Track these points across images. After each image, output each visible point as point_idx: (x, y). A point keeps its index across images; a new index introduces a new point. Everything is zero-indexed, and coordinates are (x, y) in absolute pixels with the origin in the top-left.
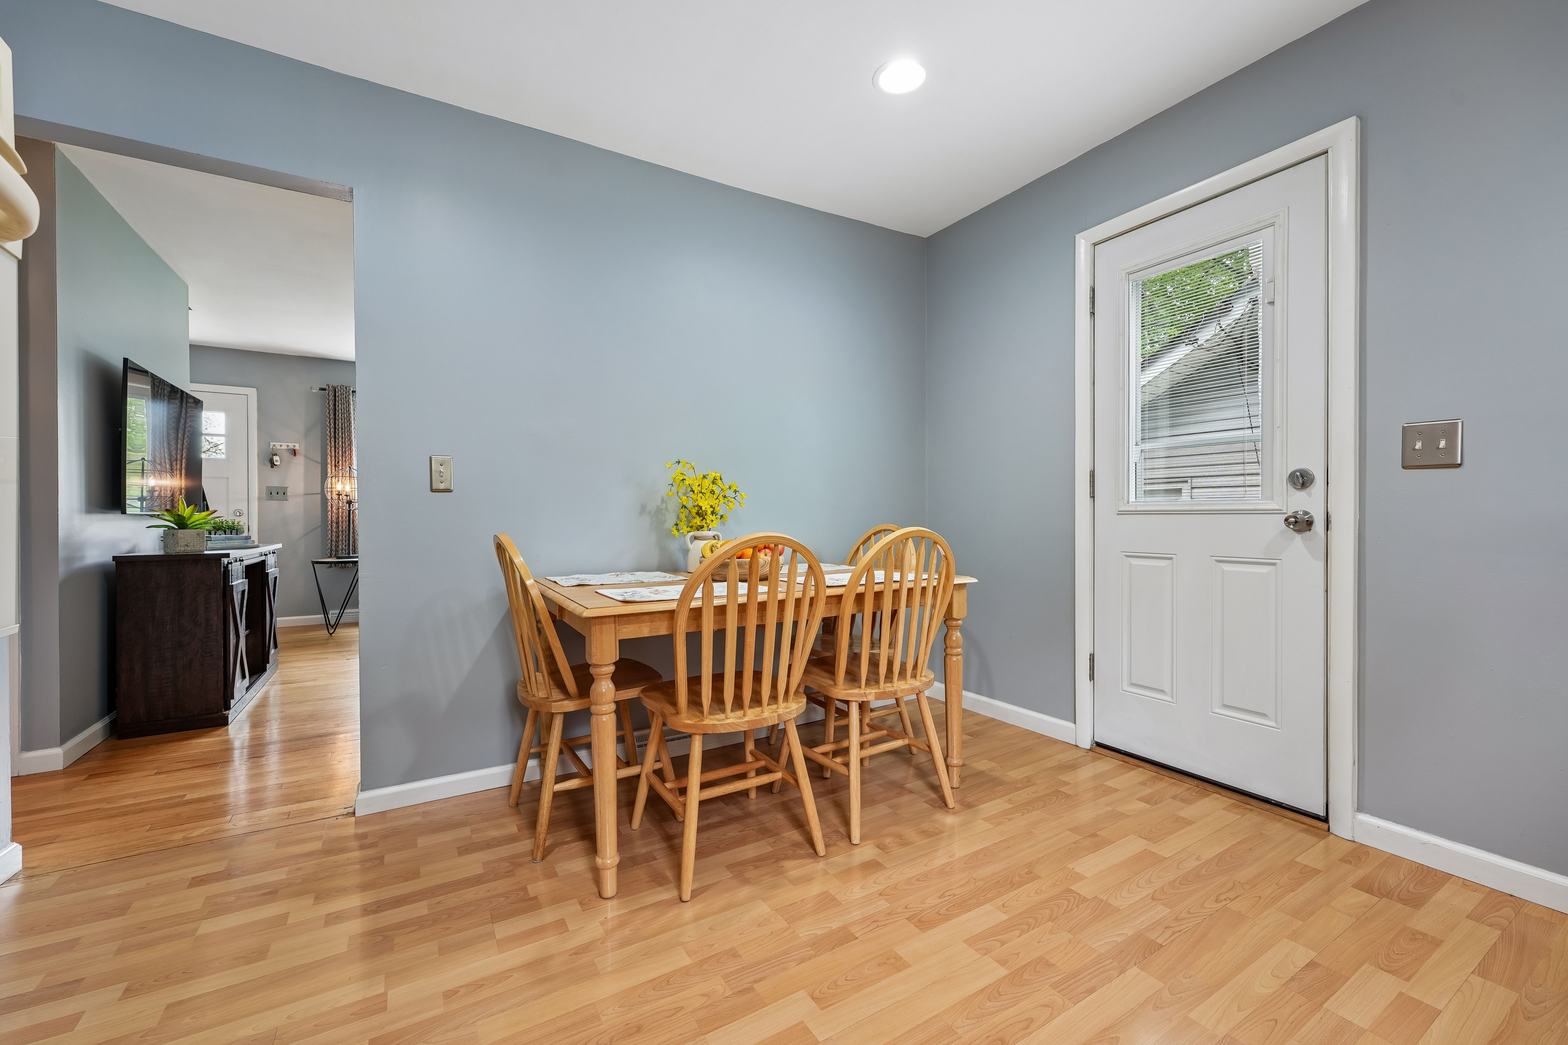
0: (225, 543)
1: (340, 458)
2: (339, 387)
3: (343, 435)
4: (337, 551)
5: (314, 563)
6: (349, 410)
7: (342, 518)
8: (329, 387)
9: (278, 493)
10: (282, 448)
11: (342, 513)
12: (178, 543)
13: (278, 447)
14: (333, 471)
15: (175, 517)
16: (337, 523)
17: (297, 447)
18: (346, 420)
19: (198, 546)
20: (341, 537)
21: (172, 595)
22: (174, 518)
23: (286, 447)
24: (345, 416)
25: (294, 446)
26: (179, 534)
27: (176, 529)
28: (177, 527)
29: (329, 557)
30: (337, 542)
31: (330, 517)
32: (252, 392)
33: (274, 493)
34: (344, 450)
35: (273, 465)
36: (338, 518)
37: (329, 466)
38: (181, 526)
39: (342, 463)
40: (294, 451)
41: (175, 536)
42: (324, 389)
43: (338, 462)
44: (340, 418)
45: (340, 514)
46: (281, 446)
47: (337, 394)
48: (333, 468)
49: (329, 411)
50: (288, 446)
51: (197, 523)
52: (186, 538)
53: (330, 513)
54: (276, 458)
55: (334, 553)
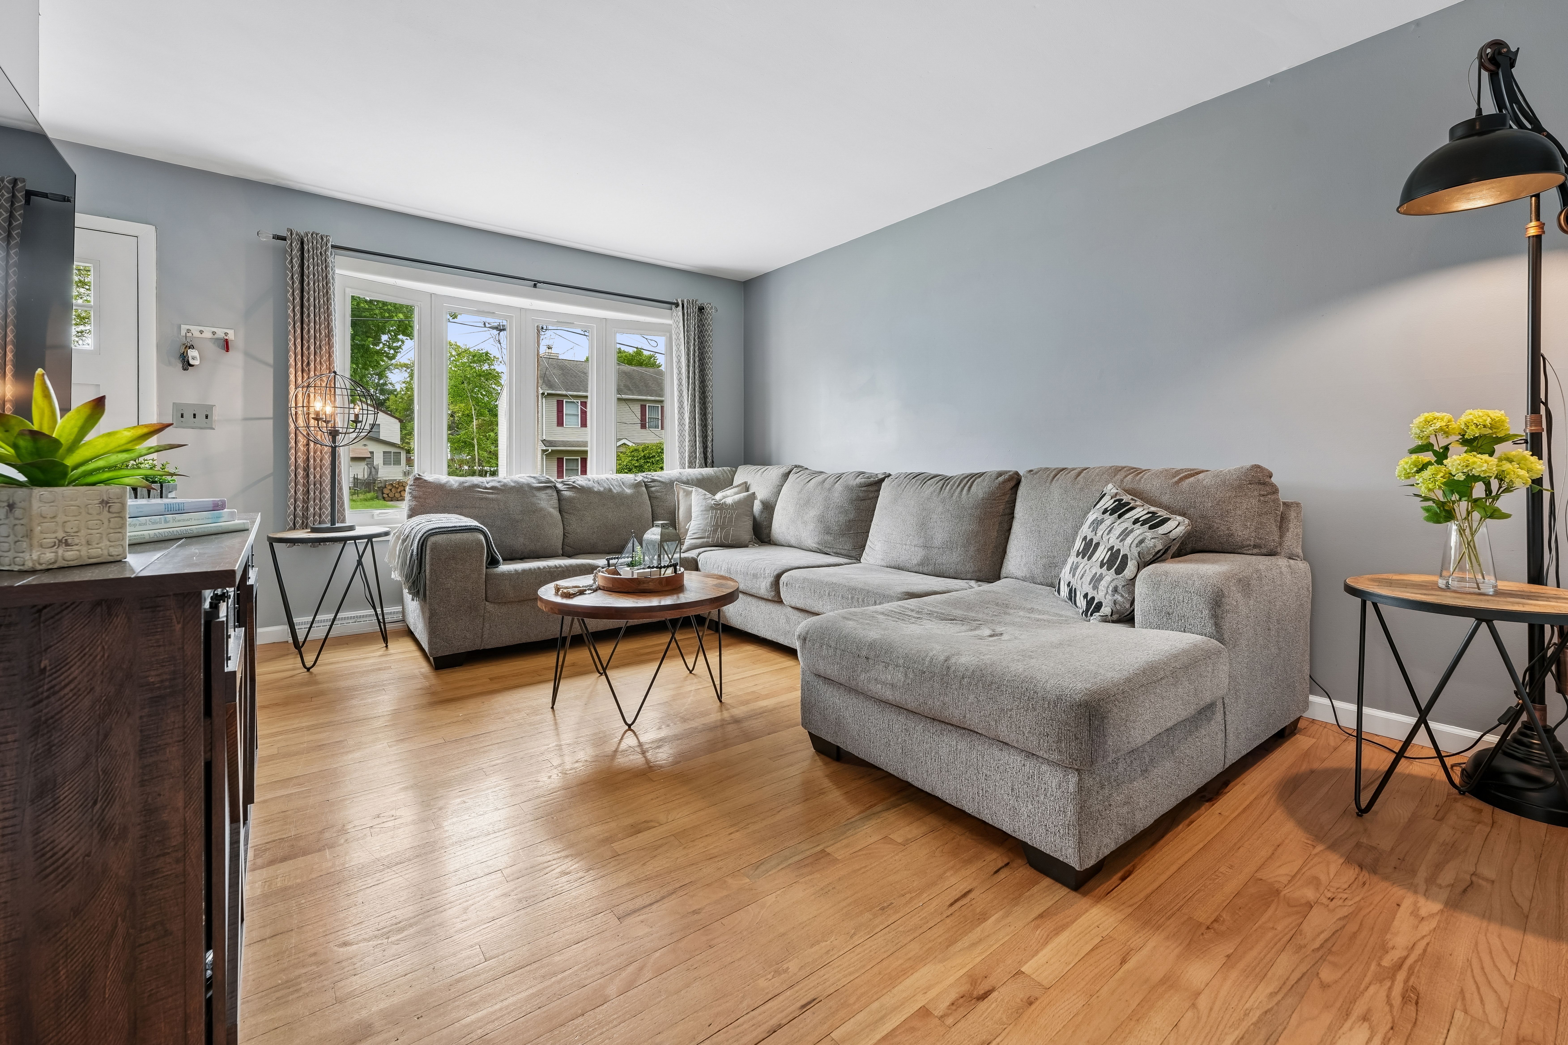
0: (166, 522)
1: (312, 357)
2: (310, 235)
3: (317, 319)
4: (305, 517)
5: (272, 541)
6: (326, 276)
7: (315, 460)
8: (291, 234)
9: (195, 416)
10: (204, 335)
11: (315, 453)
12: (29, 534)
13: (197, 334)
14: (300, 379)
15: (22, 443)
16: (306, 469)
17: (231, 336)
18: (321, 293)
19: (105, 543)
20: (312, 494)
21: (10, 738)
22: (15, 446)
23: (210, 335)
24: (321, 285)
25: (226, 334)
26: (36, 505)
27: (20, 484)
28: (22, 478)
29: (290, 529)
30: (306, 501)
31: (293, 459)
32: (147, 233)
33: (188, 415)
34: (318, 343)
35: (187, 365)
36: (308, 459)
37: (292, 370)
38: (40, 476)
39: (315, 367)
40: (227, 341)
41: (18, 512)
42: (284, 239)
43: (308, 364)
44: (312, 289)
45: (312, 454)
46: (201, 332)
47: (306, 248)
48: (300, 373)
49: (292, 275)
50: (214, 333)
51: (100, 463)
52: (61, 518)
53: (293, 451)
54: (192, 353)
55: (301, 522)
